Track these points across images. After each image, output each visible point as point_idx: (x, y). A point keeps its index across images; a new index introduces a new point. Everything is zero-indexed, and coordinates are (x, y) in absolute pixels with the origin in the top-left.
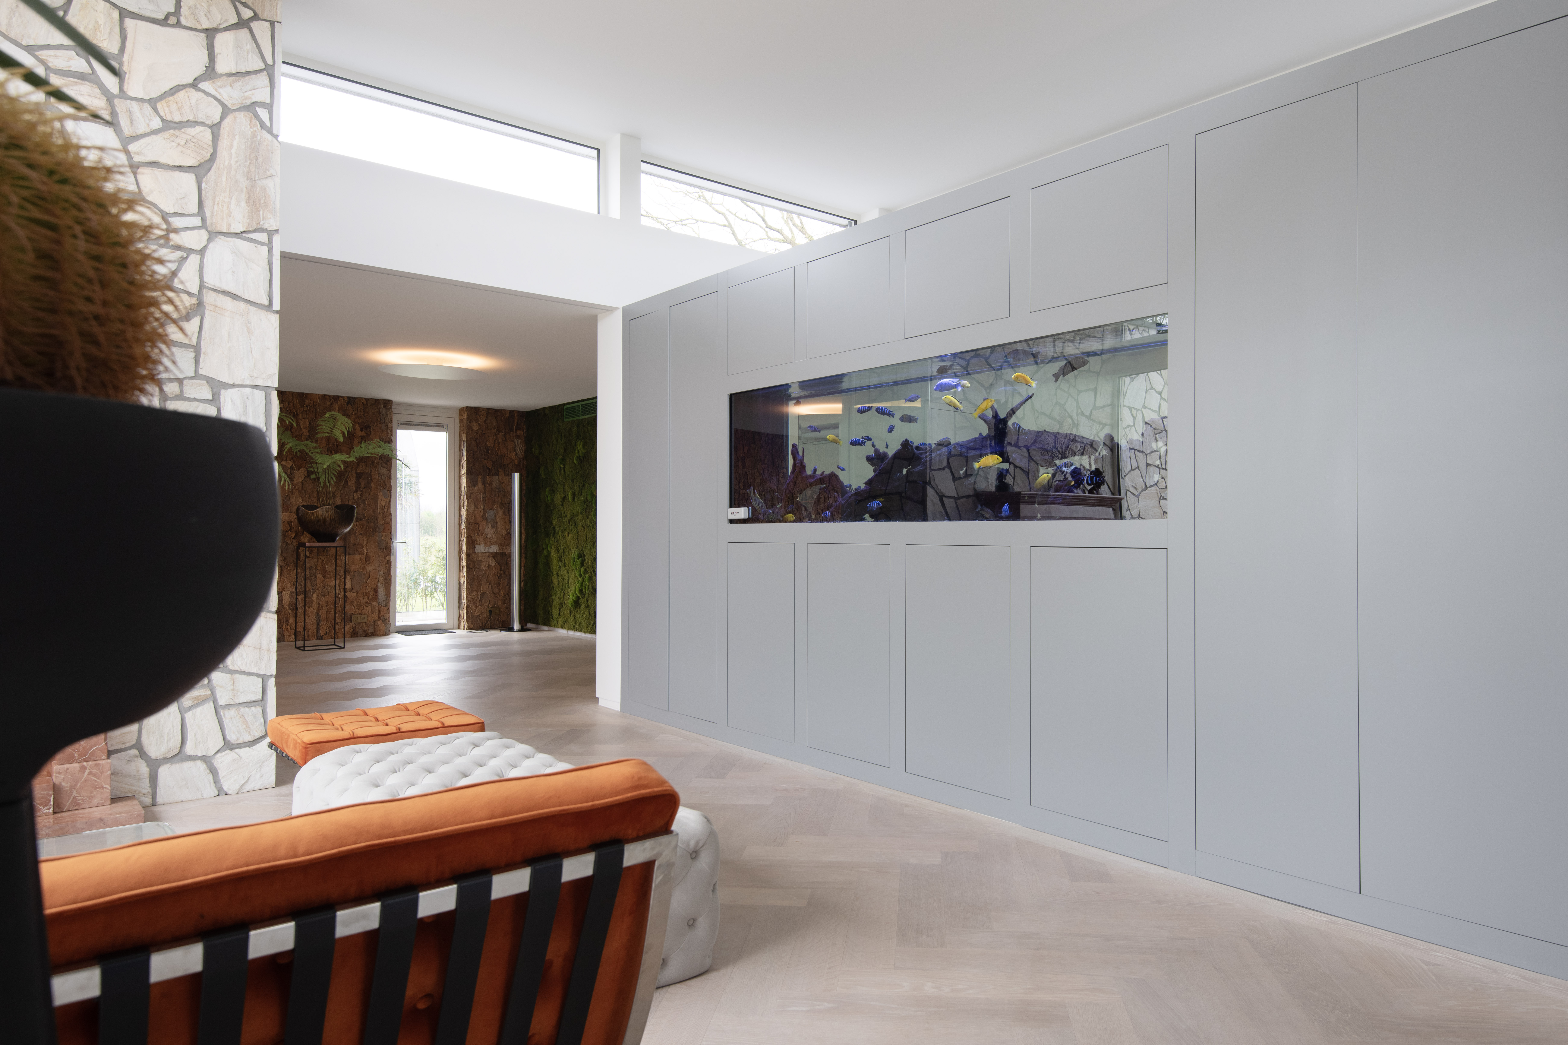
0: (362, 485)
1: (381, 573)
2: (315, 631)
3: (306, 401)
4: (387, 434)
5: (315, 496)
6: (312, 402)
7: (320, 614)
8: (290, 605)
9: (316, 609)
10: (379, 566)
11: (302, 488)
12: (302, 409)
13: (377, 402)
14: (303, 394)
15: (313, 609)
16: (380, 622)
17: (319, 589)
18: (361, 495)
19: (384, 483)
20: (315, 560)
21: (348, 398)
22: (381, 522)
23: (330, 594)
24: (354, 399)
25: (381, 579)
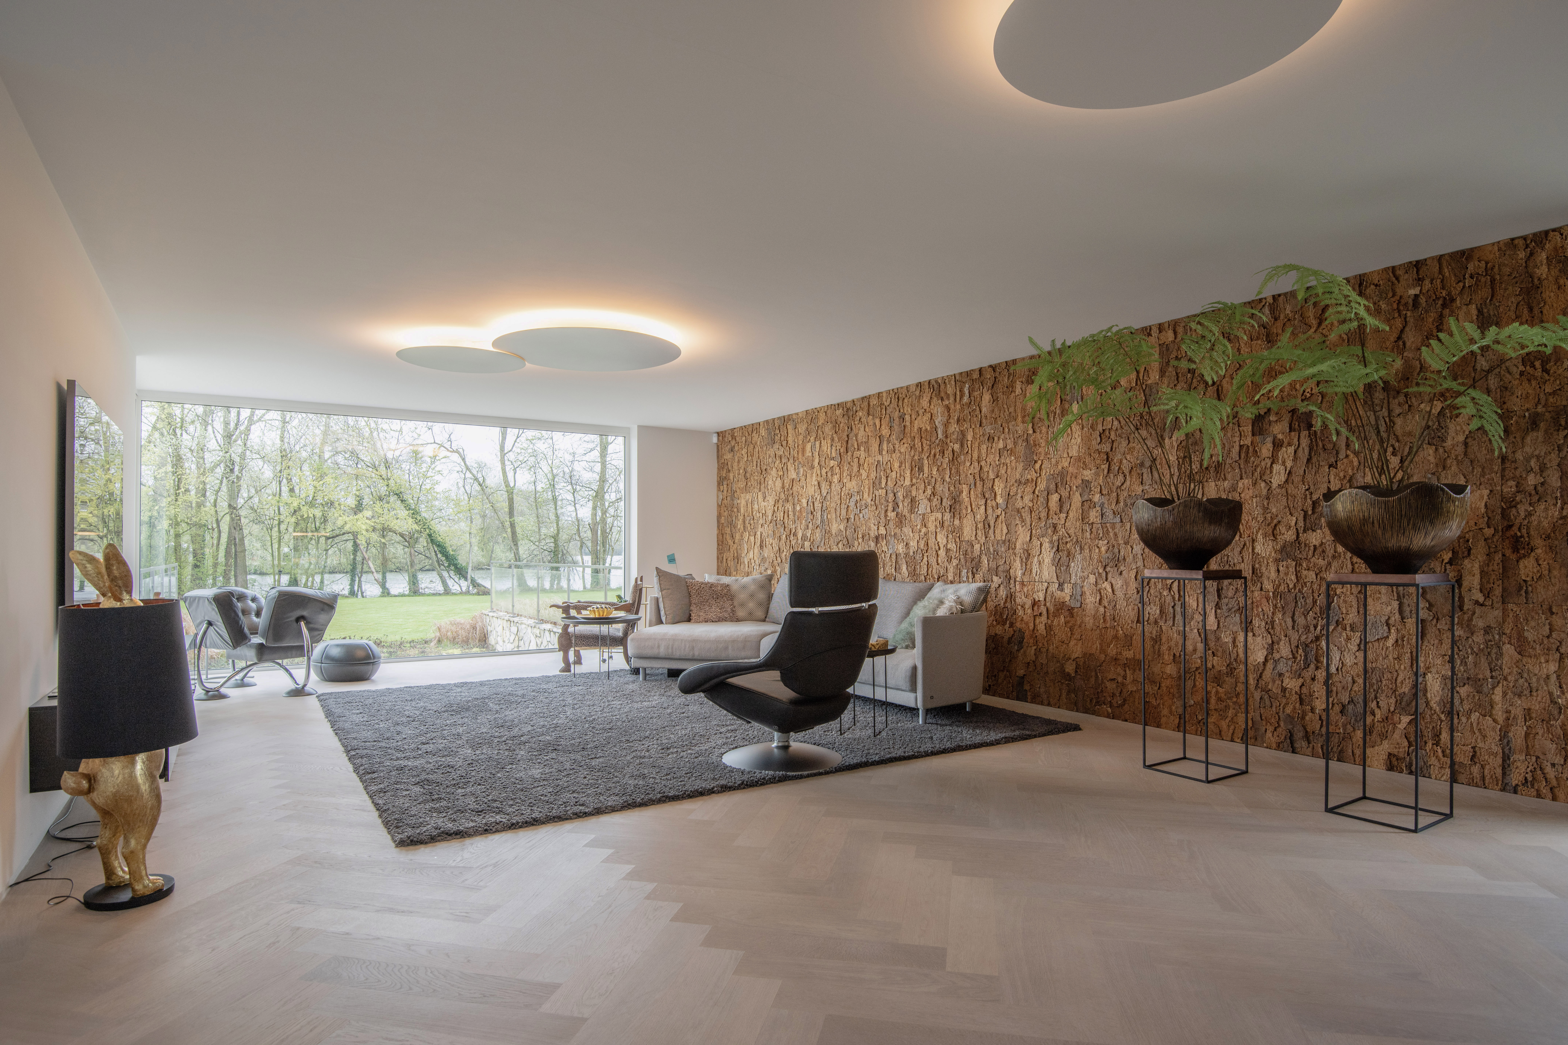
2: (1499, 771)
3: (1471, 266)
5: (1496, 468)
6: (1483, 264)
7: (1511, 734)
8: (1442, 703)
9: (1501, 722)
11: (1466, 454)
12: (1461, 284)
14: (1462, 253)
15: (1494, 720)
17: (1509, 678)
20: (1498, 613)
23: (1535, 694)
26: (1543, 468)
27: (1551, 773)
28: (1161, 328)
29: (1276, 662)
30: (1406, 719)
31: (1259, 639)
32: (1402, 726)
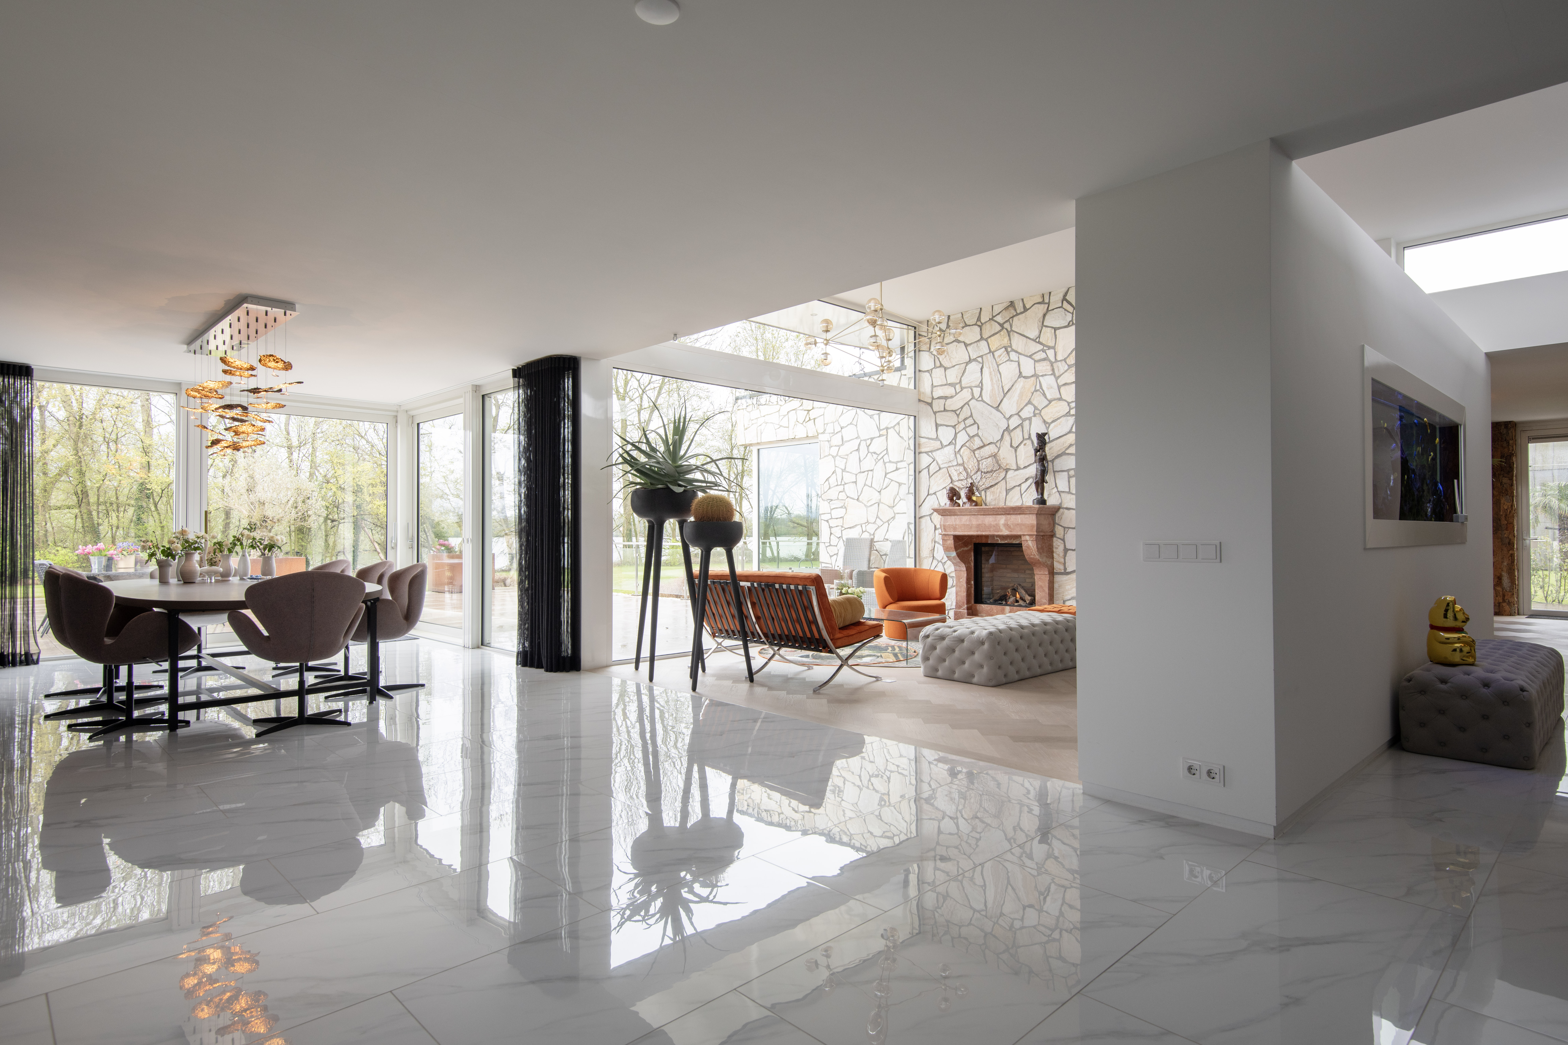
1: (1505, 564)
10: (1503, 558)
16: (1504, 604)
25: (1505, 569)
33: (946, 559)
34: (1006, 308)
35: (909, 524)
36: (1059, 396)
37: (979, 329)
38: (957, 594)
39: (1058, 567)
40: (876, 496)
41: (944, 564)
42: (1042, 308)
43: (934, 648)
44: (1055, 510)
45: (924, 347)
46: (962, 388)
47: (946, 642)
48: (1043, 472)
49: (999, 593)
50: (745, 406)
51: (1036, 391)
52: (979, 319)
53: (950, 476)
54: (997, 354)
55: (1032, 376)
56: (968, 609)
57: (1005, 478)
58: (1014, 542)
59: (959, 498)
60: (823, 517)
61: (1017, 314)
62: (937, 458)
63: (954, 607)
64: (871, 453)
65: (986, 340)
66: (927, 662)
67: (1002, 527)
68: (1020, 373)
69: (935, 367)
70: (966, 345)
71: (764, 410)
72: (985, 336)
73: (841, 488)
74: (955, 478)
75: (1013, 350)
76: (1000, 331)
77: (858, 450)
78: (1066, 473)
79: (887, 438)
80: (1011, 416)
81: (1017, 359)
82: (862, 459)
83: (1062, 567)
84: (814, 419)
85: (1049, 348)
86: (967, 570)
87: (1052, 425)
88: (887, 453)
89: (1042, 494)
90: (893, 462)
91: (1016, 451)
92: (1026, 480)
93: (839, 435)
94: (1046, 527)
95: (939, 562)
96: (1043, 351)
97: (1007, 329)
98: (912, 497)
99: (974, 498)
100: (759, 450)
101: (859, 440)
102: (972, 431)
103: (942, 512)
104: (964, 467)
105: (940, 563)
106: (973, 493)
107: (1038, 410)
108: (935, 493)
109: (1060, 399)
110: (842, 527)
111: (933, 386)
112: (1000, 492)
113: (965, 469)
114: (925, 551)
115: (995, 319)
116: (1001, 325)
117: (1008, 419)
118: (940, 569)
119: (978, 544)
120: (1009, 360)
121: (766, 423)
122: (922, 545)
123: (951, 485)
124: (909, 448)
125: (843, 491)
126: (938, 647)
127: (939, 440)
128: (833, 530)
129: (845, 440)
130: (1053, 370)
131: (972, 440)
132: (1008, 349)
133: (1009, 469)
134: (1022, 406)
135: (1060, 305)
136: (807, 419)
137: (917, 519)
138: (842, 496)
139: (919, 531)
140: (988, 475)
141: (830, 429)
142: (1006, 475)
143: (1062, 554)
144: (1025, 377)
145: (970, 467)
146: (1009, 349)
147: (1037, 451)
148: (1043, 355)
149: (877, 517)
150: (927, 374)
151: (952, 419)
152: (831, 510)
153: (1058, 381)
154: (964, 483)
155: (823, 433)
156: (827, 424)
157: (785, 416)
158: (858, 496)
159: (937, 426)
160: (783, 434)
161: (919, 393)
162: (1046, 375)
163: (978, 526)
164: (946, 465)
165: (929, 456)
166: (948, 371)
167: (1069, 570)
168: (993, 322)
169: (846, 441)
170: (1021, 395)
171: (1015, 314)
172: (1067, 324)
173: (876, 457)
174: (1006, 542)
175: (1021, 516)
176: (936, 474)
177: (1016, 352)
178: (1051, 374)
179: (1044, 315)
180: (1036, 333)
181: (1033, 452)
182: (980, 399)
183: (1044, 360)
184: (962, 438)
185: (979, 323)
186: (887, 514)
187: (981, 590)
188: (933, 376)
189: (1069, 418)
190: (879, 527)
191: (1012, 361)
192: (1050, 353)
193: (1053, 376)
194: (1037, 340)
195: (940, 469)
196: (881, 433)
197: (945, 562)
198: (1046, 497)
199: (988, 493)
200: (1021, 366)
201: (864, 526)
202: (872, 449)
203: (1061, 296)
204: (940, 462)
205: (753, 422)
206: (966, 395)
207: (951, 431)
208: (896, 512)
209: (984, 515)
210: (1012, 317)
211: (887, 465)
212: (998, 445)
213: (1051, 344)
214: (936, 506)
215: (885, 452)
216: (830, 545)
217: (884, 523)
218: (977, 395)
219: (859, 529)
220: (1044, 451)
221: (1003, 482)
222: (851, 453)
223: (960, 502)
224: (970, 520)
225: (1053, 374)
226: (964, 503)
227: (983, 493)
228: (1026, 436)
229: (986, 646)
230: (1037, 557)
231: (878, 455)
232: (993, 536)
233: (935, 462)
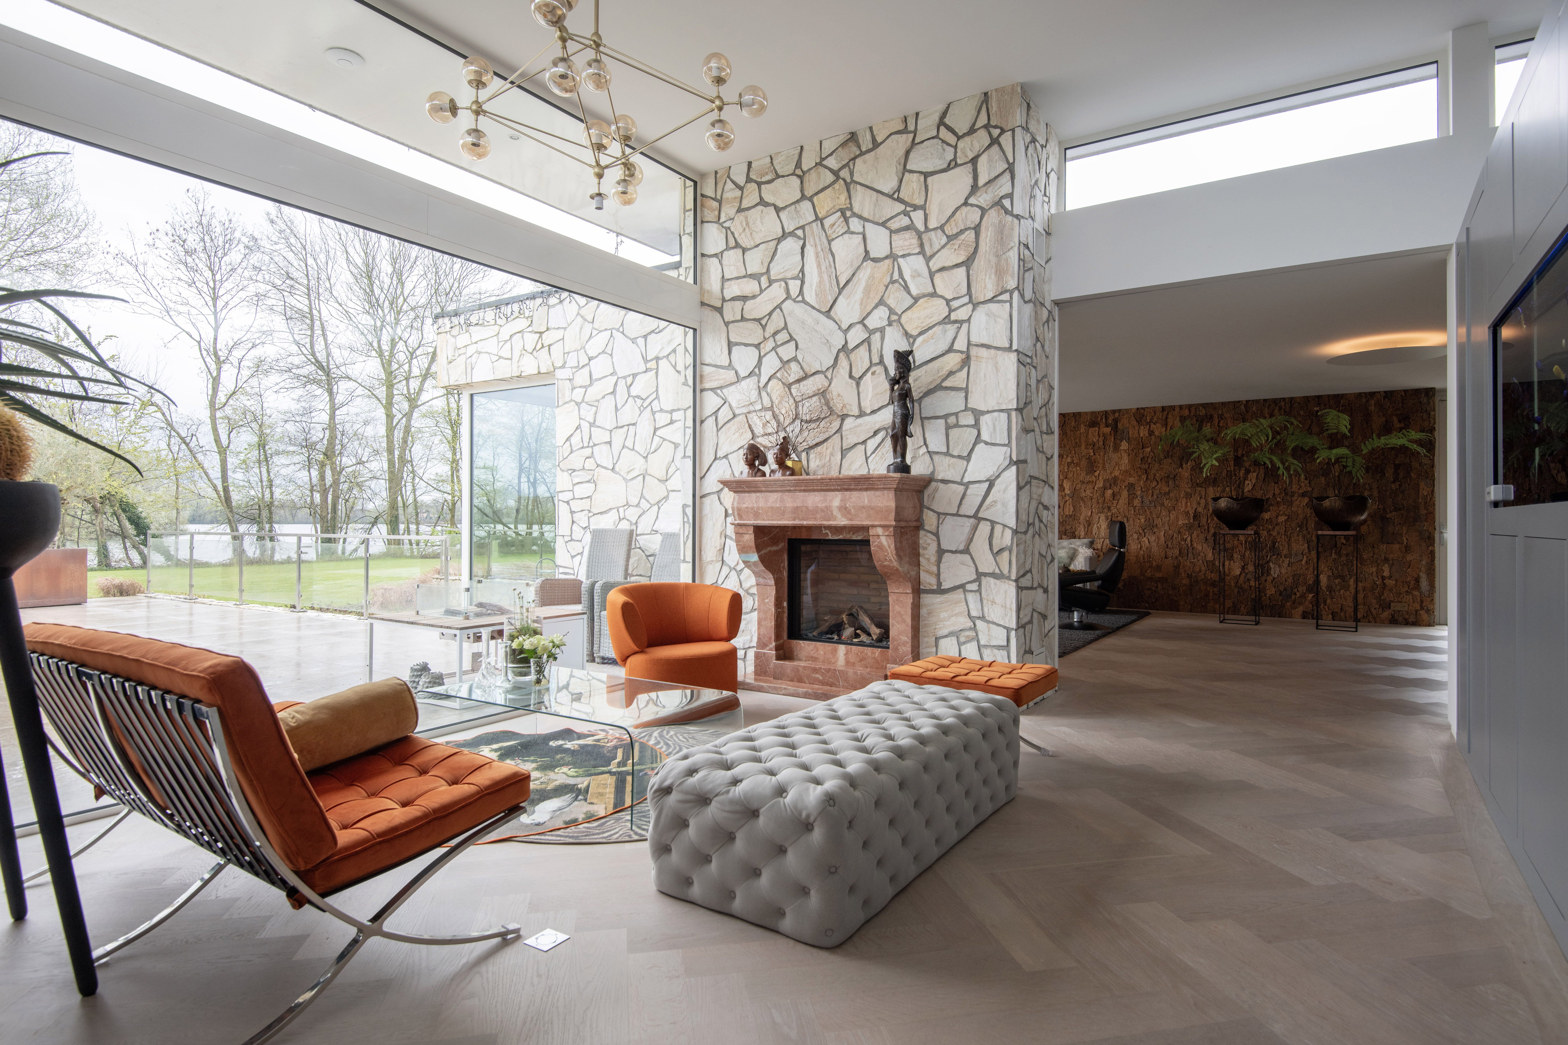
0: (1401, 476)
1: (1424, 562)
2: (1353, 614)
4: (1430, 422)
7: (1357, 598)
8: (1328, 587)
9: (1353, 593)
10: (1421, 556)
13: (1417, 392)
14: (1338, 395)
15: (1350, 593)
16: (1422, 612)
17: (1356, 575)
18: (1400, 486)
19: (1426, 472)
21: (1385, 392)
22: (1423, 512)
23: (1368, 580)
24: (1392, 392)
25: (1423, 569)
26: (1371, 489)
27: (1374, 612)
28: (1181, 407)
29: (1246, 574)
30: (1311, 596)
31: (1237, 564)
32: (1309, 598)
33: (741, 565)
34: (844, 144)
35: (685, 506)
36: (931, 290)
37: (798, 181)
38: (759, 623)
39: (928, 580)
40: (639, 464)
41: (739, 573)
42: (904, 141)
43: (682, 823)
44: (926, 482)
45: (710, 215)
46: (771, 282)
47: (713, 811)
48: (906, 418)
49: (829, 620)
50: (448, 328)
51: (893, 282)
52: (799, 165)
53: (750, 427)
54: (827, 222)
55: (886, 257)
56: (777, 648)
57: (839, 430)
58: (854, 538)
59: (764, 462)
60: (562, 496)
61: (862, 154)
62: (730, 399)
63: (754, 644)
64: (634, 397)
65: (811, 199)
66: (664, 857)
67: (836, 512)
68: (867, 252)
69: (728, 248)
70: (778, 210)
71: (477, 333)
72: (808, 193)
73: (588, 452)
74: (758, 430)
75: (855, 215)
76: (834, 183)
77: (613, 393)
78: (942, 421)
79: (657, 373)
80: (850, 326)
81: (861, 230)
82: (619, 406)
83: (933, 581)
84: (549, 346)
85: (916, 208)
86: (776, 584)
87: (920, 340)
88: (657, 397)
89: (903, 456)
90: (667, 412)
91: (858, 384)
92: (876, 433)
93: (586, 370)
94: (909, 513)
95: (731, 569)
96: (906, 213)
97: (844, 180)
98: (690, 463)
99: (789, 463)
100: (472, 395)
101: (616, 378)
102: (787, 352)
103: (736, 486)
104: (773, 412)
105: (733, 572)
106: (788, 455)
107: (896, 314)
108: (726, 457)
109: (934, 295)
110: (589, 511)
111: (724, 280)
112: (832, 454)
113: (775, 416)
114: (709, 552)
115: (825, 163)
116: (836, 173)
117: (846, 331)
118: (732, 585)
119: (795, 540)
120: (849, 232)
121: (480, 353)
122: (704, 541)
123: (752, 442)
124: (685, 384)
125: (592, 456)
126: (692, 822)
127: (734, 369)
128: (576, 517)
129: (594, 377)
130: (922, 245)
131: (787, 366)
132: (846, 213)
133: (847, 415)
134: (869, 309)
135: (934, 133)
136: (539, 346)
137: (697, 498)
138: (590, 464)
139: (701, 518)
140: (813, 425)
141: (572, 361)
142: (841, 425)
143: (933, 559)
144: (876, 260)
145: (783, 412)
146: (848, 214)
147: (894, 382)
148: (905, 221)
149: (642, 496)
150: (715, 261)
151: (754, 334)
152: (574, 485)
153: (931, 264)
154: (773, 439)
155: (563, 367)
156: (568, 353)
157: (506, 341)
158: (614, 465)
159: (730, 345)
160: (505, 370)
161: (702, 291)
162: (909, 255)
163: (796, 509)
164: (745, 410)
165: (718, 395)
166: (747, 254)
167: (945, 586)
168: (821, 169)
169: (597, 380)
170: (867, 290)
171: (858, 152)
172: (945, 166)
173: (639, 402)
174: (841, 537)
175: (869, 493)
176: (728, 425)
177: (860, 217)
178: (919, 253)
179: (908, 153)
180: (894, 183)
181: (887, 386)
182: (800, 298)
183: (906, 228)
184: (771, 364)
185: (799, 172)
186: (656, 491)
187: (800, 616)
188: (724, 262)
189: (949, 326)
190: (644, 512)
191: (853, 233)
192: (918, 217)
193: (921, 257)
194: (895, 196)
195: (735, 416)
196: (648, 365)
197: (742, 570)
198: (908, 460)
199: (812, 456)
200: (868, 242)
201: (621, 510)
202: (634, 391)
203: (936, 118)
204: (734, 405)
205: (461, 352)
206: (777, 292)
207: (753, 353)
208: (670, 488)
209: (805, 491)
210: (854, 159)
211: (657, 415)
212: (829, 374)
213: (919, 201)
214: (728, 476)
215: (654, 396)
216: (572, 540)
217: (652, 505)
218: (794, 291)
219: (613, 516)
220: (907, 382)
221: (837, 437)
222: (603, 397)
223: (766, 469)
224: (782, 501)
225: (922, 252)
226: (773, 472)
227: (804, 455)
228: (876, 359)
229: (817, 835)
230: (895, 564)
231: (644, 400)
232: (819, 528)
233: (727, 404)
